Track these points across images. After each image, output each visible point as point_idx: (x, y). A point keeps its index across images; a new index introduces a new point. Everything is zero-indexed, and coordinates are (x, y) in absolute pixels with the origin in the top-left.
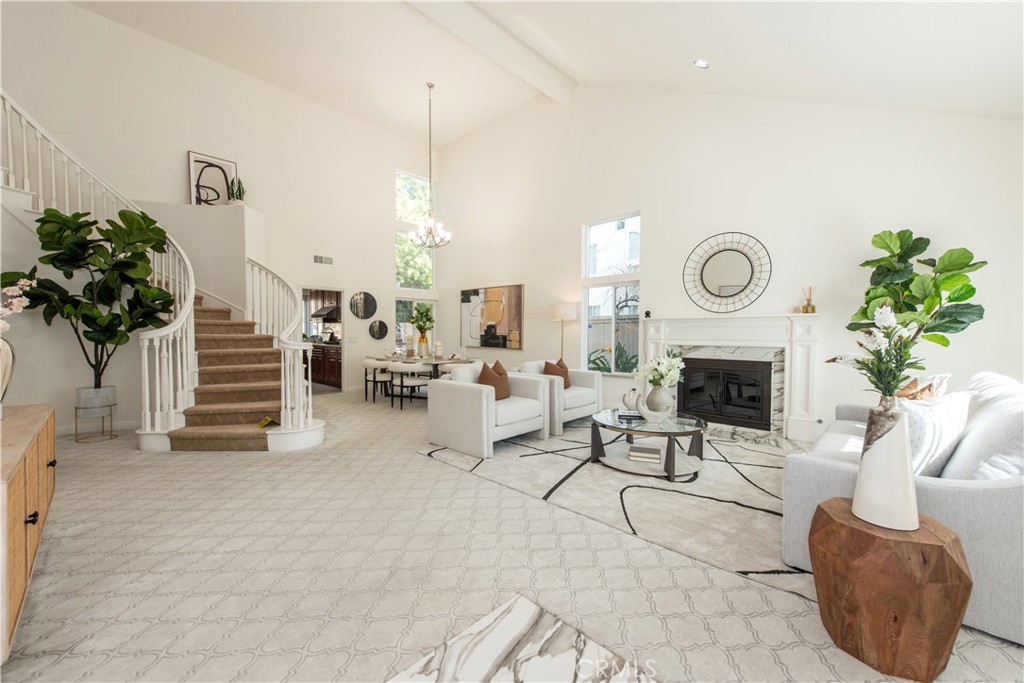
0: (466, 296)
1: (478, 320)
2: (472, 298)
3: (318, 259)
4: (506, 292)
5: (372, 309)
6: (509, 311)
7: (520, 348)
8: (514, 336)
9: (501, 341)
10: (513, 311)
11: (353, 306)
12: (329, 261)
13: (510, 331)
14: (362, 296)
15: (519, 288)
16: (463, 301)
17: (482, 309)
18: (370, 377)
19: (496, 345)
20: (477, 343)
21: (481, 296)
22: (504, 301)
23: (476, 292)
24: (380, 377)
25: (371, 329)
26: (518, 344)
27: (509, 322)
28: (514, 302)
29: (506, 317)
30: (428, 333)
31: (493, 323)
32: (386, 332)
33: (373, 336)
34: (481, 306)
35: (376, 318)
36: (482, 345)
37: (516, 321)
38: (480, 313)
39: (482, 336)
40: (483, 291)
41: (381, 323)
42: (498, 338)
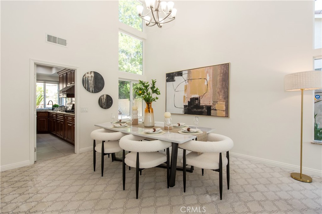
0: (170, 77)
1: (183, 94)
2: (176, 78)
3: (51, 39)
4: (211, 71)
5: (100, 85)
6: (214, 85)
7: (227, 116)
8: (221, 105)
9: (205, 110)
10: (219, 85)
11: (85, 82)
12: (63, 42)
13: (215, 102)
14: (93, 75)
15: (226, 67)
16: (167, 81)
17: (186, 87)
18: (98, 149)
19: (201, 113)
20: (181, 111)
21: (185, 76)
22: (208, 78)
23: (180, 74)
24: (109, 149)
25: (100, 101)
26: (224, 113)
27: (214, 94)
28: (219, 78)
29: (210, 91)
30: (153, 104)
31: (197, 96)
32: (112, 103)
33: (102, 107)
34: (184, 83)
35: (104, 92)
36: (185, 113)
37: (222, 93)
38: (184, 89)
39: (185, 106)
40: (187, 72)
41: (108, 96)
42: (202, 107)
